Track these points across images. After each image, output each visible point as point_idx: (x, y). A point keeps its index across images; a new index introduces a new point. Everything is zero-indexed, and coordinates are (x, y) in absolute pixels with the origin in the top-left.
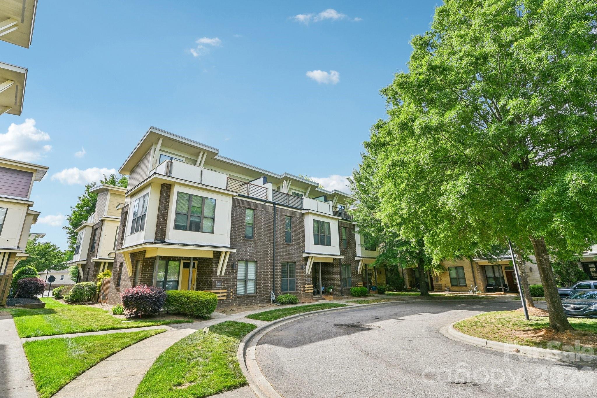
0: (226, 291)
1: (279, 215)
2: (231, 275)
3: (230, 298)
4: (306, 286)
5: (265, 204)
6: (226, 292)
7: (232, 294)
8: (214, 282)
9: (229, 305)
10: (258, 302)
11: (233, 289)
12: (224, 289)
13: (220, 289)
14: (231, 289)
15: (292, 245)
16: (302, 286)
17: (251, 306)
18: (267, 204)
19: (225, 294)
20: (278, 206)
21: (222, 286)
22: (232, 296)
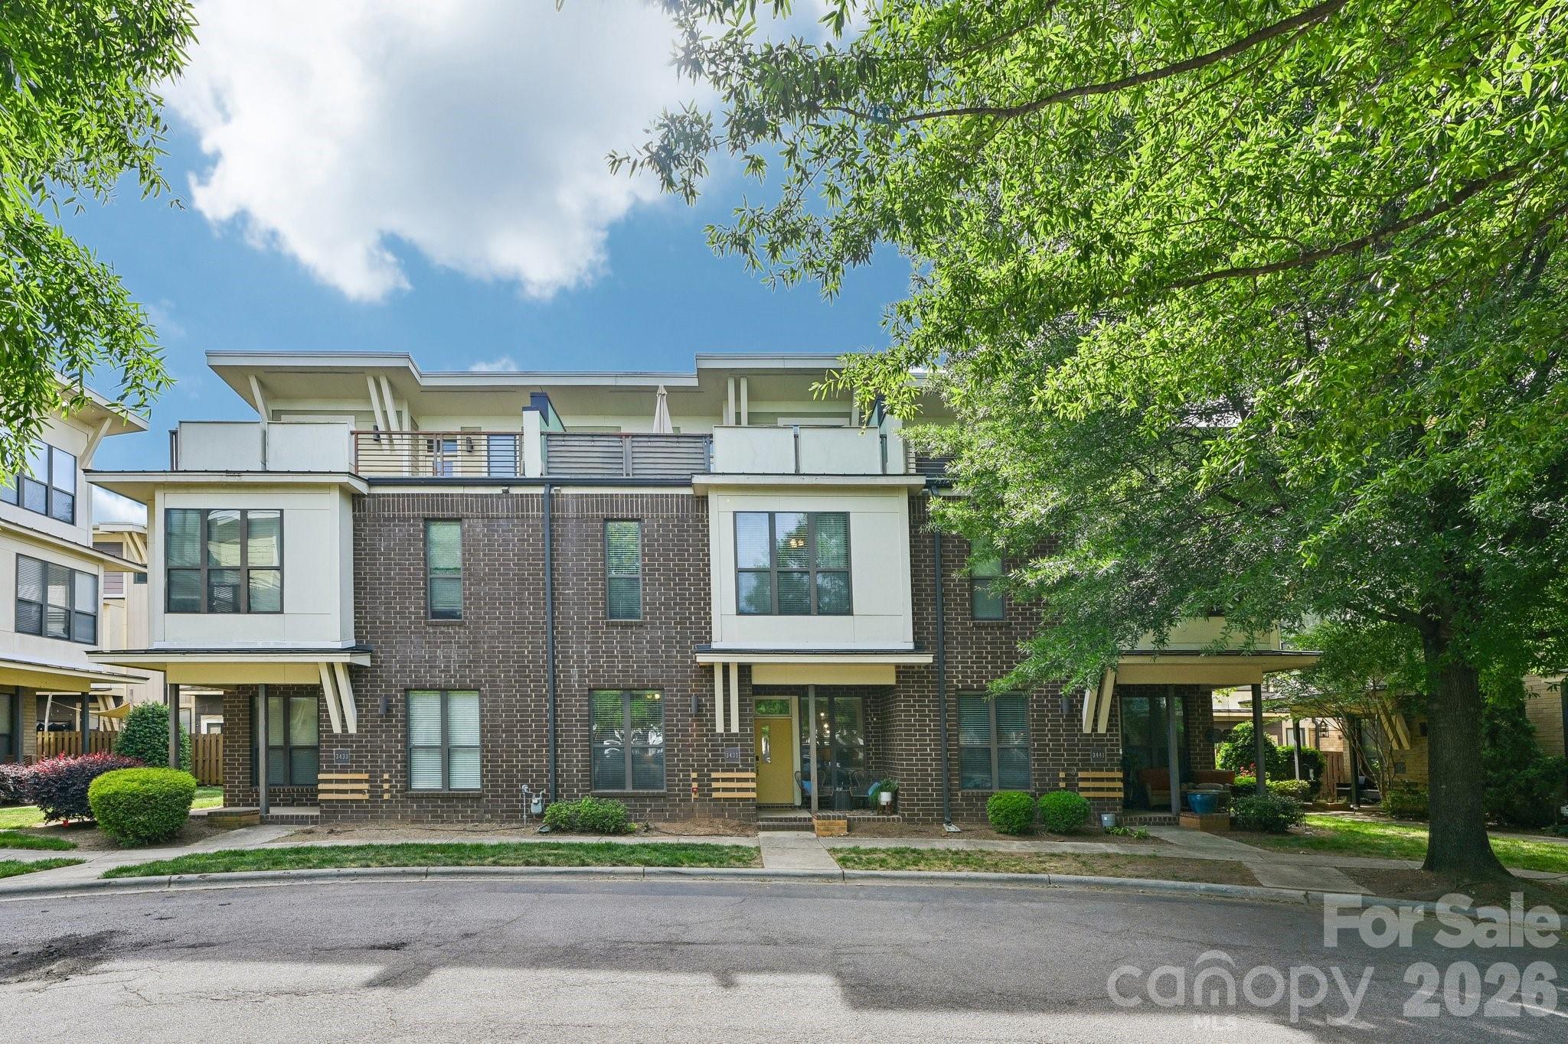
0: (366, 776)
1: (571, 525)
2: (383, 732)
3: (382, 796)
4: (714, 775)
5: (507, 492)
6: (366, 781)
7: (386, 786)
8: (324, 751)
9: (381, 817)
10: (489, 816)
11: (390, 772)
12: (361, 772)
13: (346, 772)
14: (383, 772)
15: (641, 626)
16: (694, 775)
17: (459, 827)
18: (514, 491)
19: (365, 786)
20: (566, 491)
21: (352, 762)
22: (387, 791)
